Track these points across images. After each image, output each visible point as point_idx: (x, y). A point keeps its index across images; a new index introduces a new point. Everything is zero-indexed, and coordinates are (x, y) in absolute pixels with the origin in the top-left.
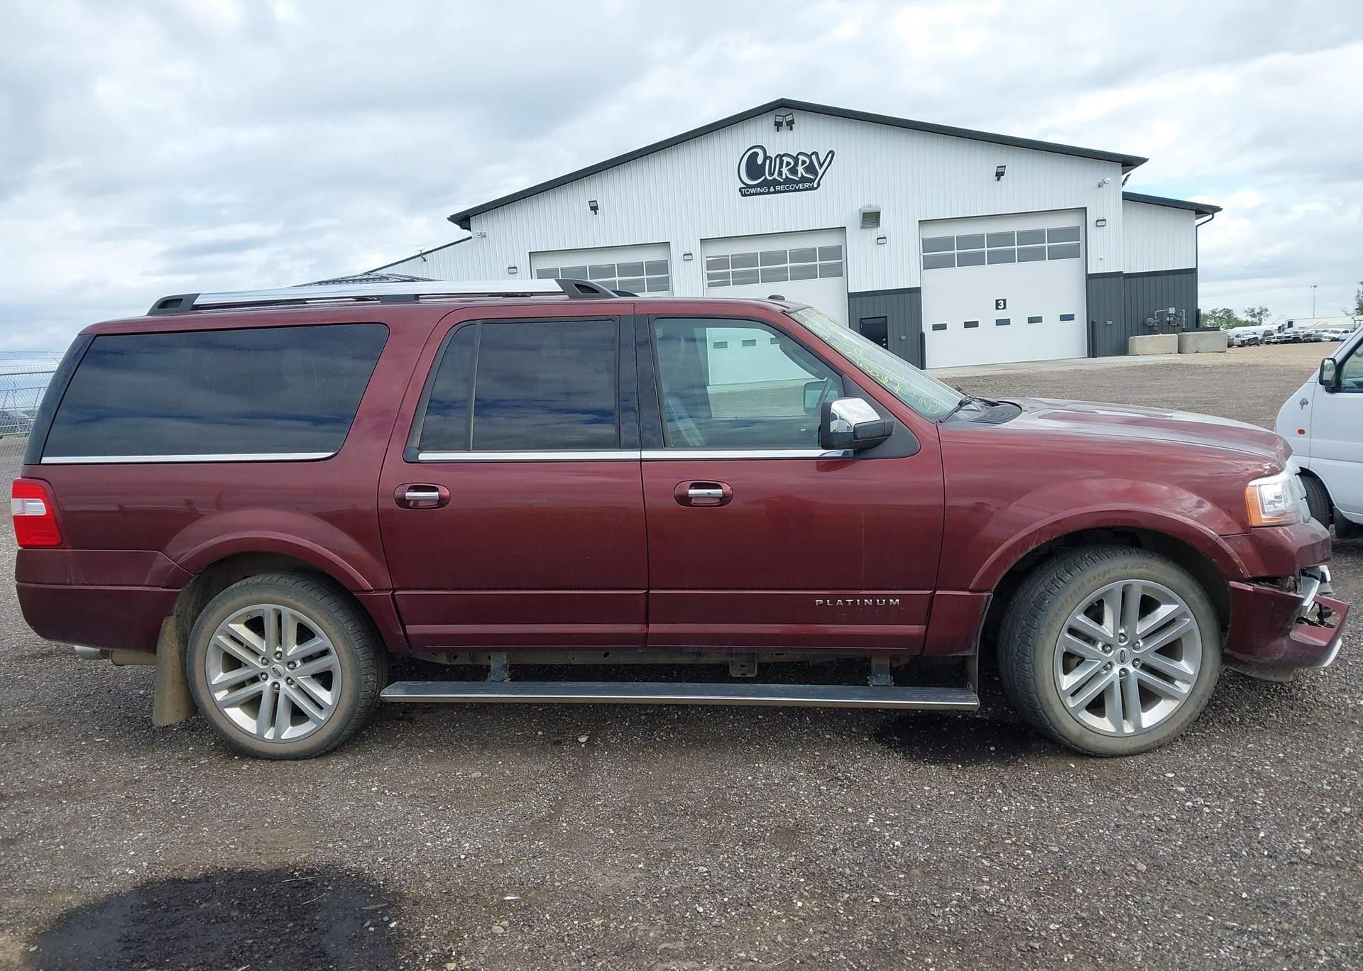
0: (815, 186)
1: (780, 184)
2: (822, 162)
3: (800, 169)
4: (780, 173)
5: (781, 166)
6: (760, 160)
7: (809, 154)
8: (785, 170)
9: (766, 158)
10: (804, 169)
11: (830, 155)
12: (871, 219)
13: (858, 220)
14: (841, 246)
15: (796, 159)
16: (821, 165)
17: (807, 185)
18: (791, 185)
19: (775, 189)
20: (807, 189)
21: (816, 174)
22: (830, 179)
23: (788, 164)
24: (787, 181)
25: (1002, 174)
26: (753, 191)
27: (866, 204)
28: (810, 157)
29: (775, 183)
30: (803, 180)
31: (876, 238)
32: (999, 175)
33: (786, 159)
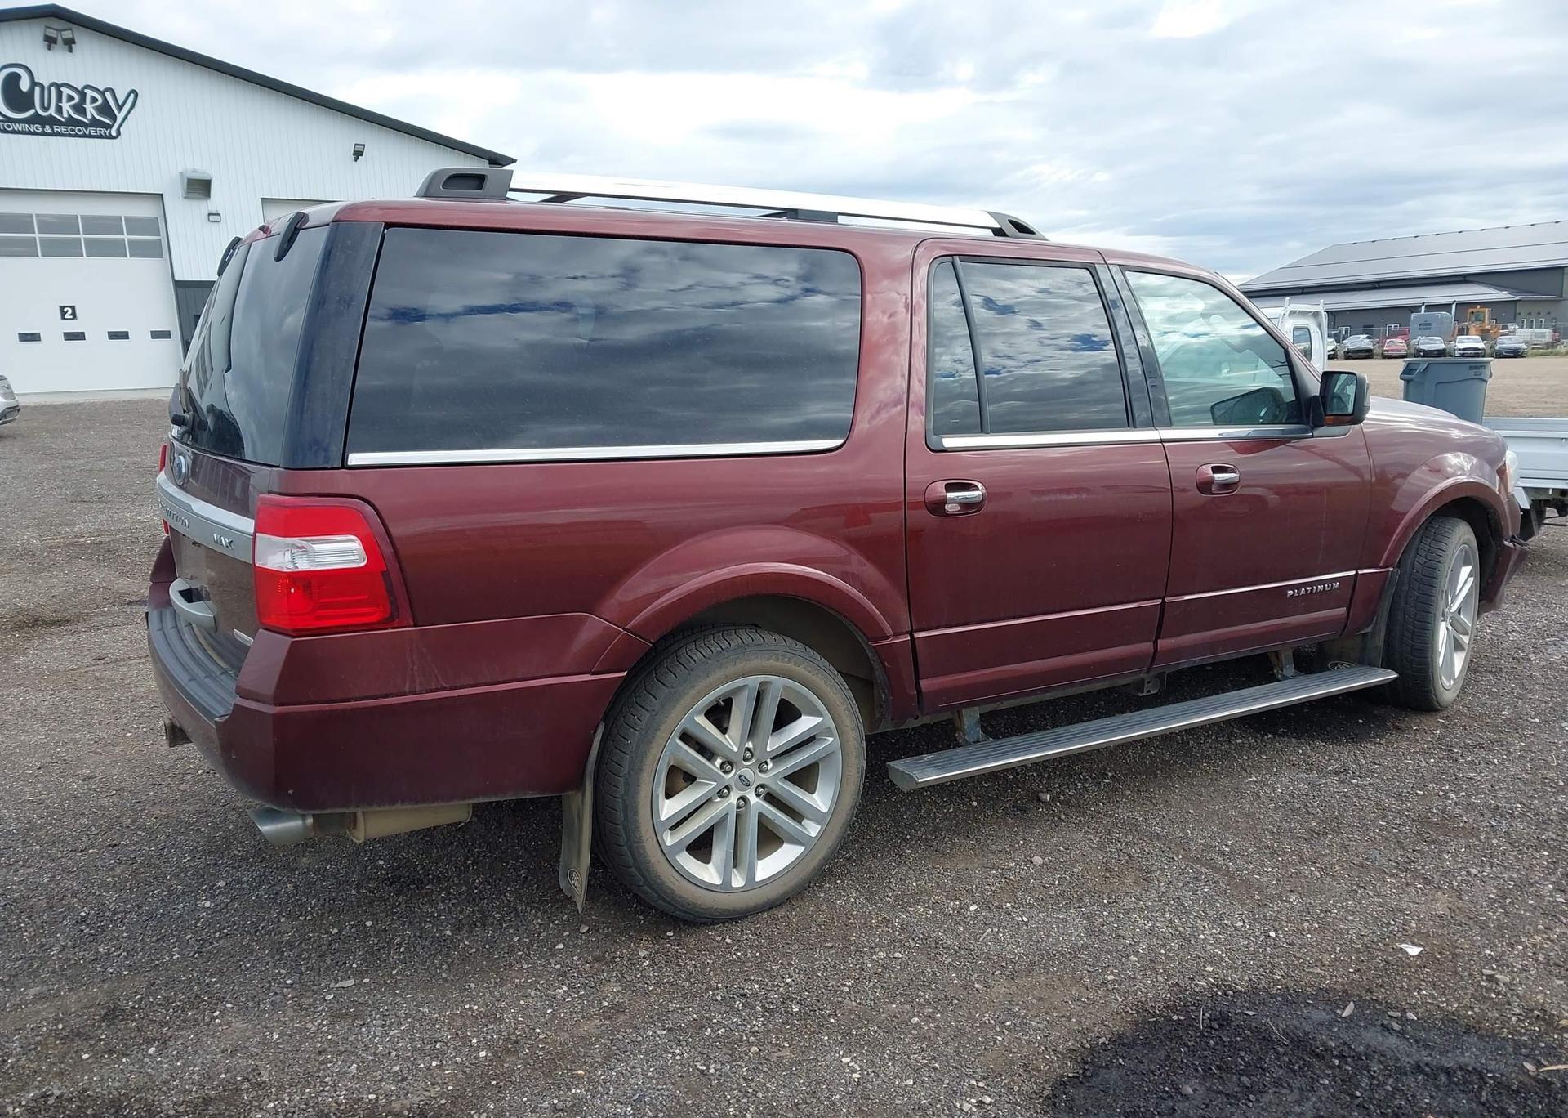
0: (114, 133)
1: (60, 123)
2: (120, 103)
3: (90, 108)
4: (59, 110)
5: (59, 99)
6: (25, 85)
7: (102, 89)
8: (66, 107)
9: (34, 84)
10: (95, 108)
11: (132, 96)
12: (200, 187)
13: (180, 189)
14: (157, 218)
15: (83, 95)
16: (120, 108)
17: (101, 131)
18: (76, 127)
19: (53, 130)
20: (100, 137)
21: (114, 118)
22: (133, 127)
23: (71, 98)
24: (71, 121)
25: (361, 154)
26: (17, 127)
27: (190, 167)
28: (102, 93)
29: (52, 121)
30: (95, 123)
31: (207, 213)
32: (358, 154)
33: (66, 91)
